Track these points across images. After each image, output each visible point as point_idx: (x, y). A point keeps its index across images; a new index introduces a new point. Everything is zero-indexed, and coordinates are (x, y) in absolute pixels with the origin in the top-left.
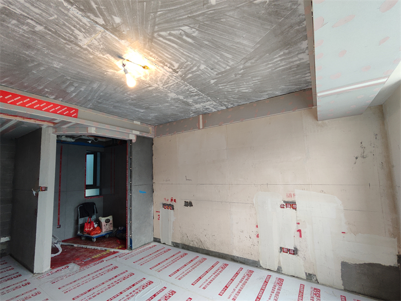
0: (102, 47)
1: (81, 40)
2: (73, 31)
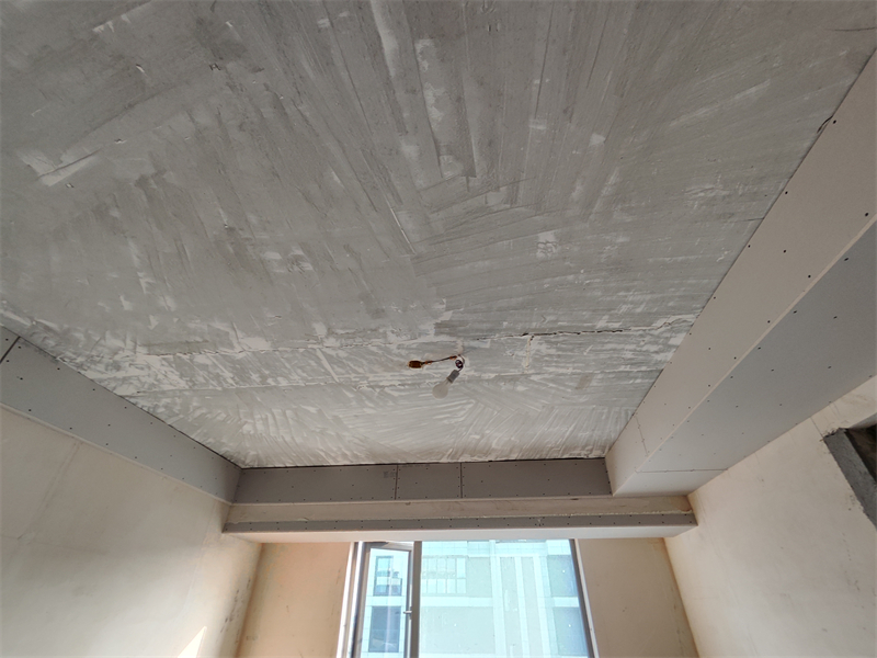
0: (508, 352)
1: (541, 344)
2: (559, 349)
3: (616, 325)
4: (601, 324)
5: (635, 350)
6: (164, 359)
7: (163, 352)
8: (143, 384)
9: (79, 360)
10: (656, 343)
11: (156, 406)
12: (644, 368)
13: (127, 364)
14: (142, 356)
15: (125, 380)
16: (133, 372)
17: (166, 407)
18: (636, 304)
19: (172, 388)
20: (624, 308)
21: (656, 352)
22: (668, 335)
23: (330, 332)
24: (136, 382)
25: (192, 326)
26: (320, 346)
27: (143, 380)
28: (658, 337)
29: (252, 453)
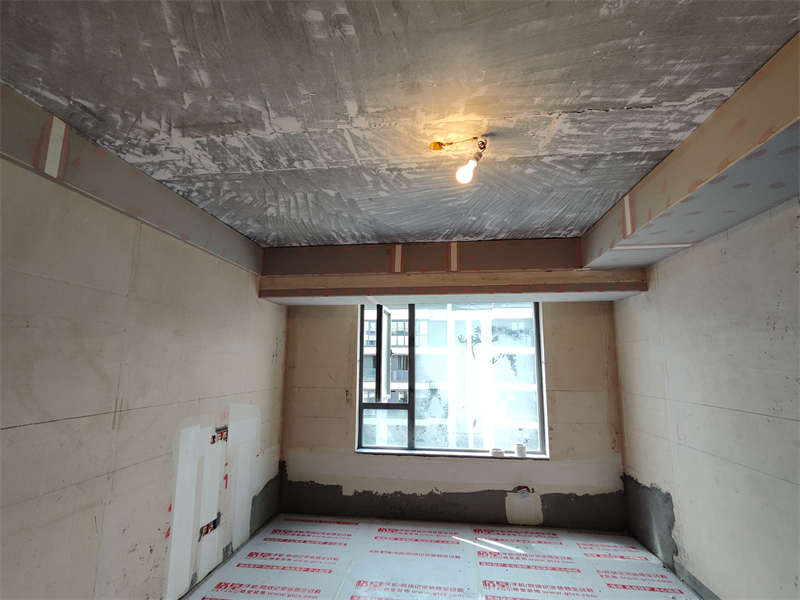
0: (530, 132)
1: (565, 123)
3: (649, 100)
4: (635, 99)
5: (655, 129)
6: (198, 142)
7: (196, 134)
8: (178, 168)
9: (118, 143)
10: (680, 121)
11: (191, 191)
12: (655, 149)
13: (163, 147)
14: (177, 139)
15: (162, 165)
16: (169, 156)
17: (198, 191)
18: (680, 74)
19: (205, 172)
20: (665, 80)
21: (676, 131)
22: (696, 112)
23: (361, 111)
24: (172, 167)
25: (226, 105)
26: (349, 127)
27: (178, 164)
28: (686, 113)
29: (273, 234)
